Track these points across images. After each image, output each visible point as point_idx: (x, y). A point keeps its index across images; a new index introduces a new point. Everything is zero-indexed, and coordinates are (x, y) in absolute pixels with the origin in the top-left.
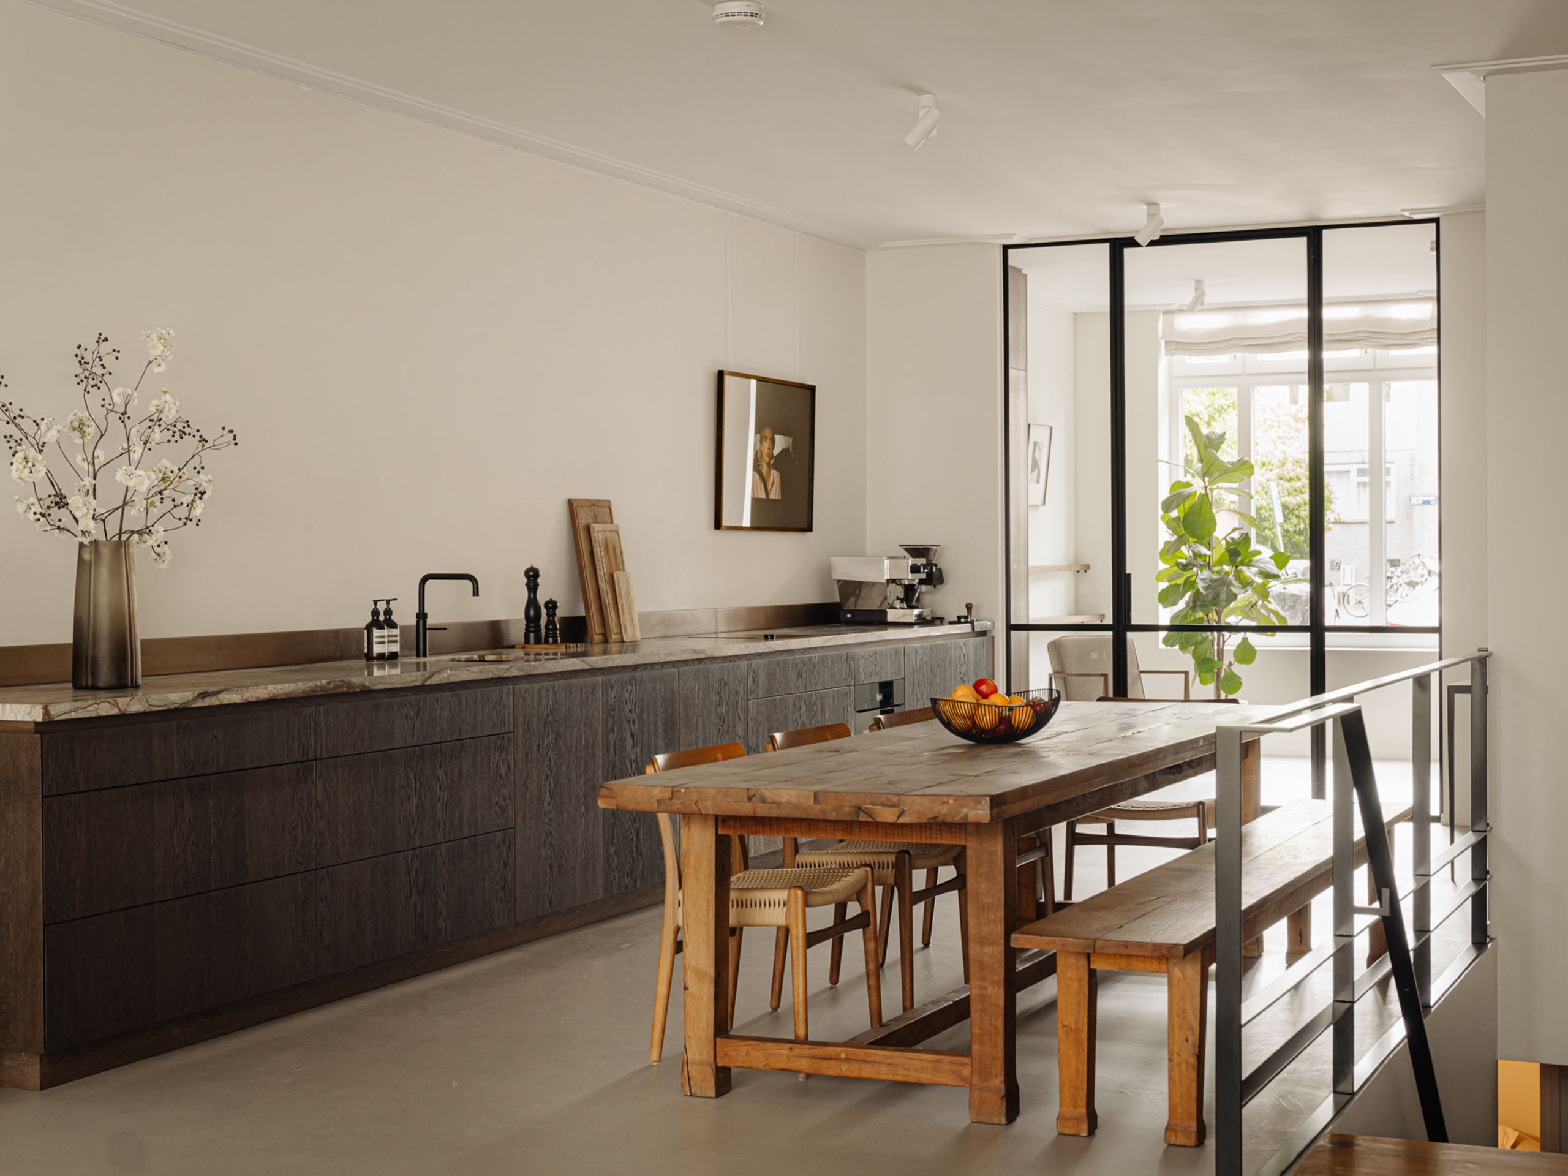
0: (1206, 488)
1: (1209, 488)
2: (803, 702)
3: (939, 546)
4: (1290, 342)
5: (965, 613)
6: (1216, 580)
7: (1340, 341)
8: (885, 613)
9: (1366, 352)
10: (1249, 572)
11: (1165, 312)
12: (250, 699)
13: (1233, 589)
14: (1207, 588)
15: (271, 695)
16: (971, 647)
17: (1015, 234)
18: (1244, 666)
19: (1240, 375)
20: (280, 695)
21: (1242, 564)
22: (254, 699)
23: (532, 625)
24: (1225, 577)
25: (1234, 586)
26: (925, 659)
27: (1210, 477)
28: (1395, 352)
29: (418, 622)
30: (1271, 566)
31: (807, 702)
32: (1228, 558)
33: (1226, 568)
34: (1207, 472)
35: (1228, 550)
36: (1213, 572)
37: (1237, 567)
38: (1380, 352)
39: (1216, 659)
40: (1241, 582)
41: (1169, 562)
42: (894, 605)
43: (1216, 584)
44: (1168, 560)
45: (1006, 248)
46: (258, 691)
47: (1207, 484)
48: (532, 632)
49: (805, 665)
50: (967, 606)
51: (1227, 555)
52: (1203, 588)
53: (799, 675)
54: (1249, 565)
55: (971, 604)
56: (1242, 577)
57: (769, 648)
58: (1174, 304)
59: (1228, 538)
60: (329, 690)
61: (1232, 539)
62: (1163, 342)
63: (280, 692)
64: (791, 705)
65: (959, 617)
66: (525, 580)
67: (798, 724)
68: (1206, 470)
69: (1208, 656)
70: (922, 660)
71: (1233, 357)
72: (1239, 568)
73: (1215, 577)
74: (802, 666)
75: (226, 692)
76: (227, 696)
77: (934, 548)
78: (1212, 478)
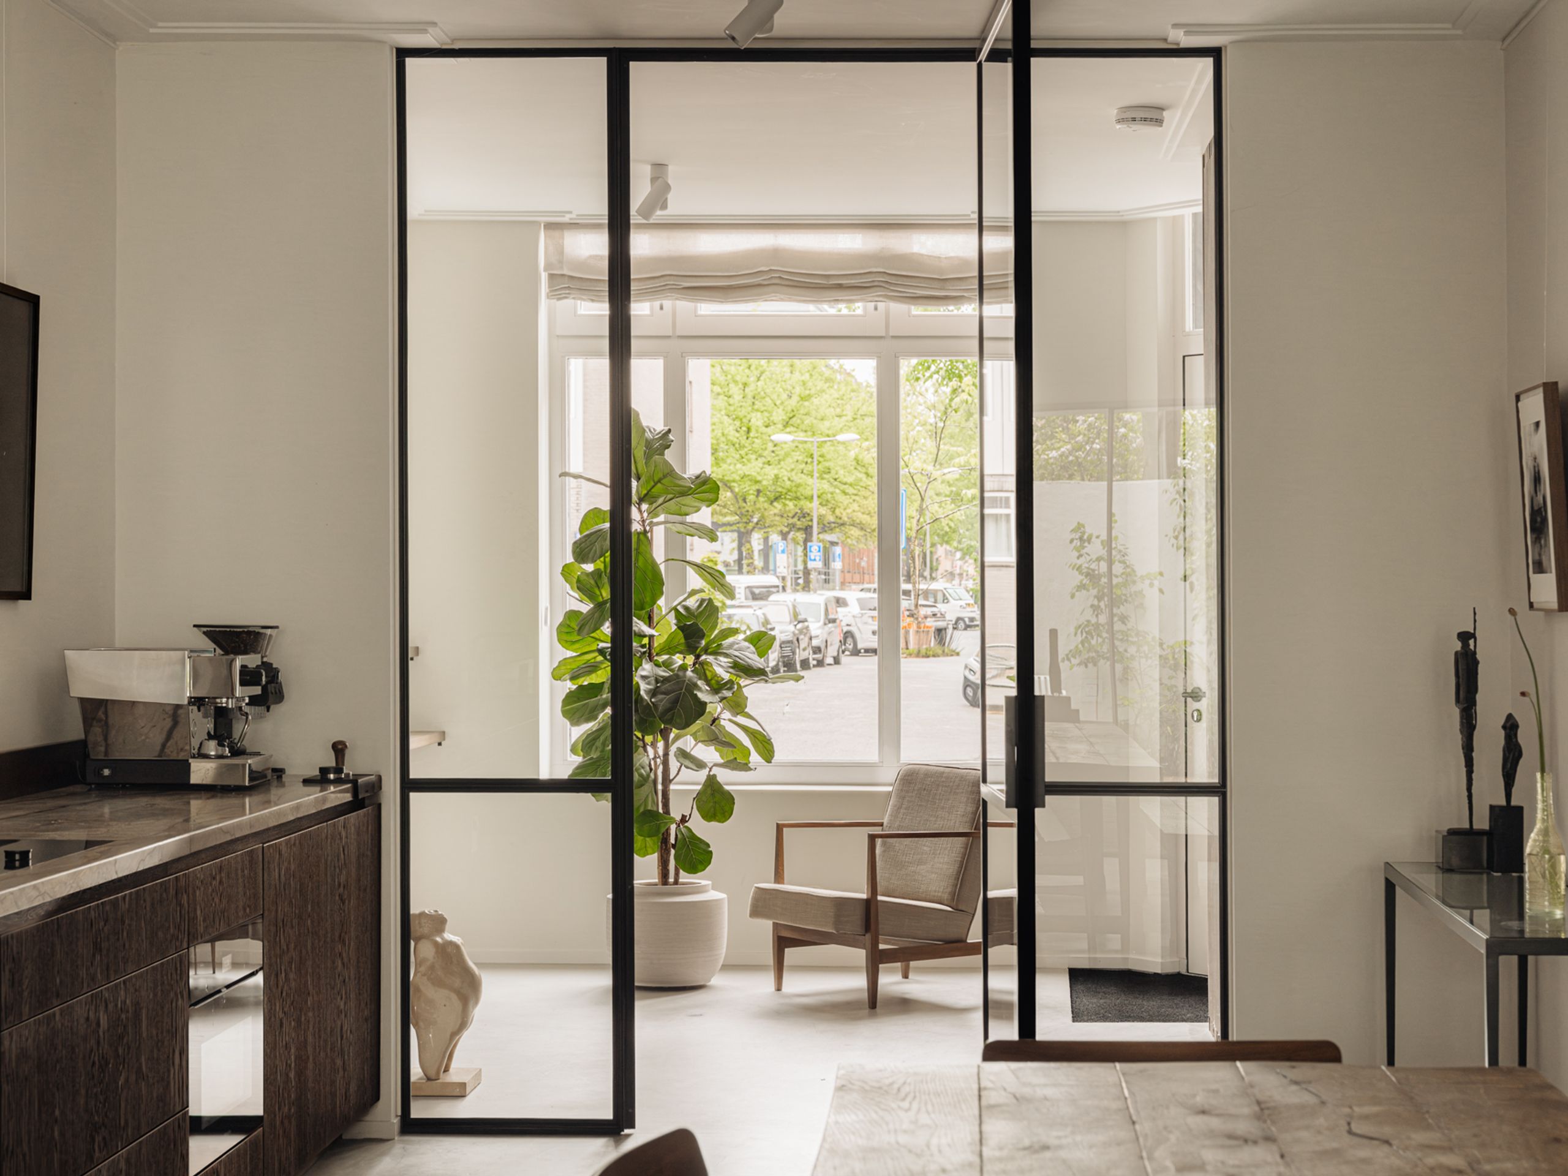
0: (643, 521)
1: (647, 522)
2: (102, 1008)
3: (277, 627)
4: (759, 285)
5: (332, 763)
6: (666, 680)
7: (840, 287)
8: (184, 767)
9: (876, 309)
10: (720, 668)
11: (549, 226)
13: (700, 695)
14: (653, 693)
16: (353, 828)
17: (434, 24)
18: (714, 824)
19: (669, 337)
21: (706, 651)
24: (681, 673)
25: (700, 689)
26: (293, 867)
27: (651, 504)
28: (917, 310)
30: (751, 656)
31: (111, 1007)
32: (683, 641)
33: (678, 660)
34: (646, 495)
35: (682, 628)
36: (658, 665)
37: (698, 657)
38: (897, 308)
39: (661, 811)
40: (708, 682)
41: (577, 646)
42: (203, 751)
43: (667, 686)
44: (574, 642)
45: (403, 54)
47: (645, 515)
49: (106, 921)
50: (335, 746)
51: (681, 634)
52: (648, 692)
53: (97, 947)
54: (715, 653)
55: (343, 743)
56: (709, 674)
57: (42, 895)
58: (570, 212)
59: (679, 608)
61: (686, 608)
62: (544, 276)
64: (82, 1021)
65: (324, 771)
67: (94, 1063)
68: (645, 492)
69: (649, 808)
70: (288, 869)
71: (658, 307)
72: (703, 657)
73: (662, 673)
74: (102, 924)
77: (269, 632)
78: (655, 505)
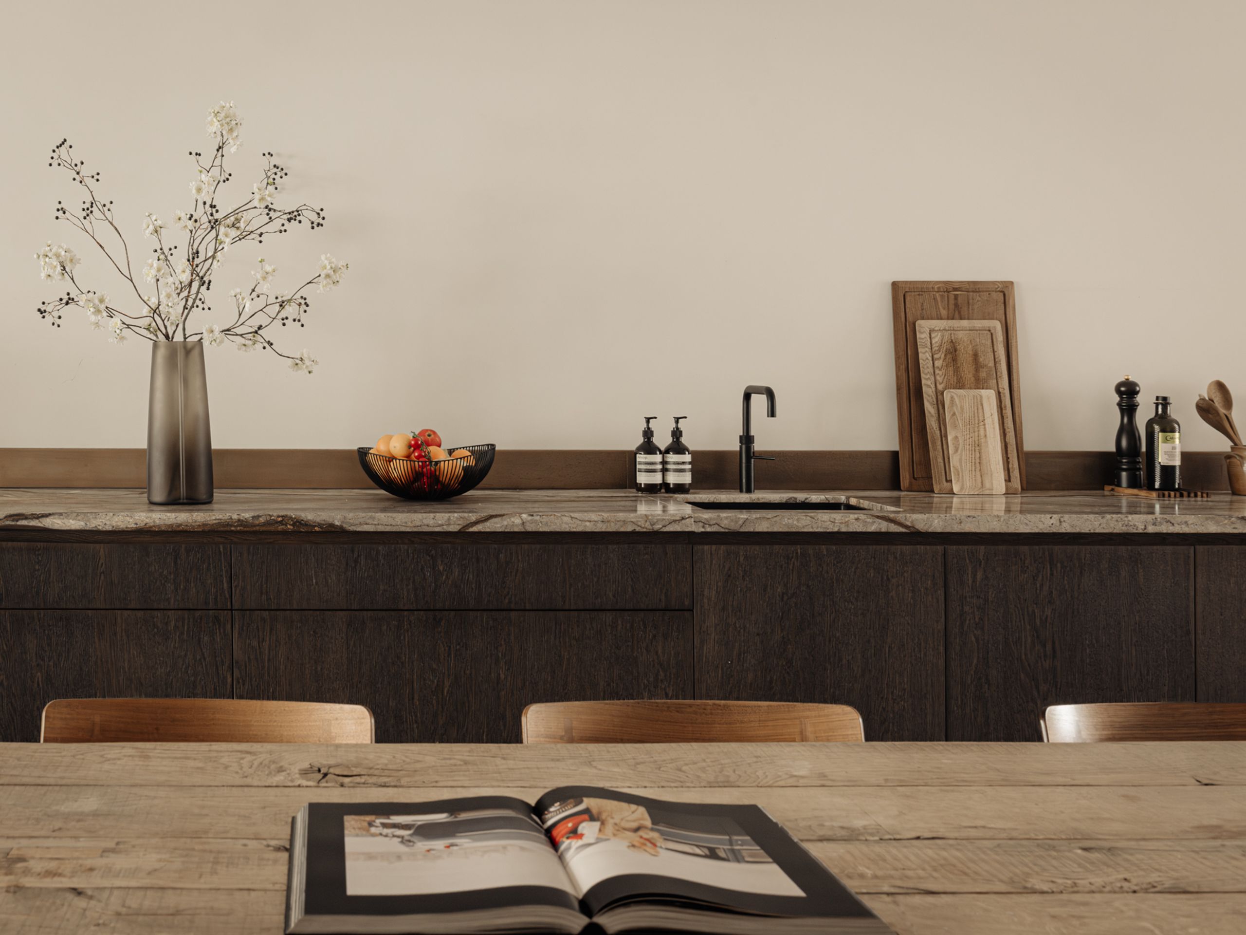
12: (100, 528)
15: (142, 525)
20: (159, 526)
22: (110, 528)
23: (1124, 461)
29: (741, 447)
46: (116, 519)
48: (1124, 470)
60: (255, 526)
63: (158, 522)
66: (1117, 398)
75: (56, 516)
76: (59, 522)
